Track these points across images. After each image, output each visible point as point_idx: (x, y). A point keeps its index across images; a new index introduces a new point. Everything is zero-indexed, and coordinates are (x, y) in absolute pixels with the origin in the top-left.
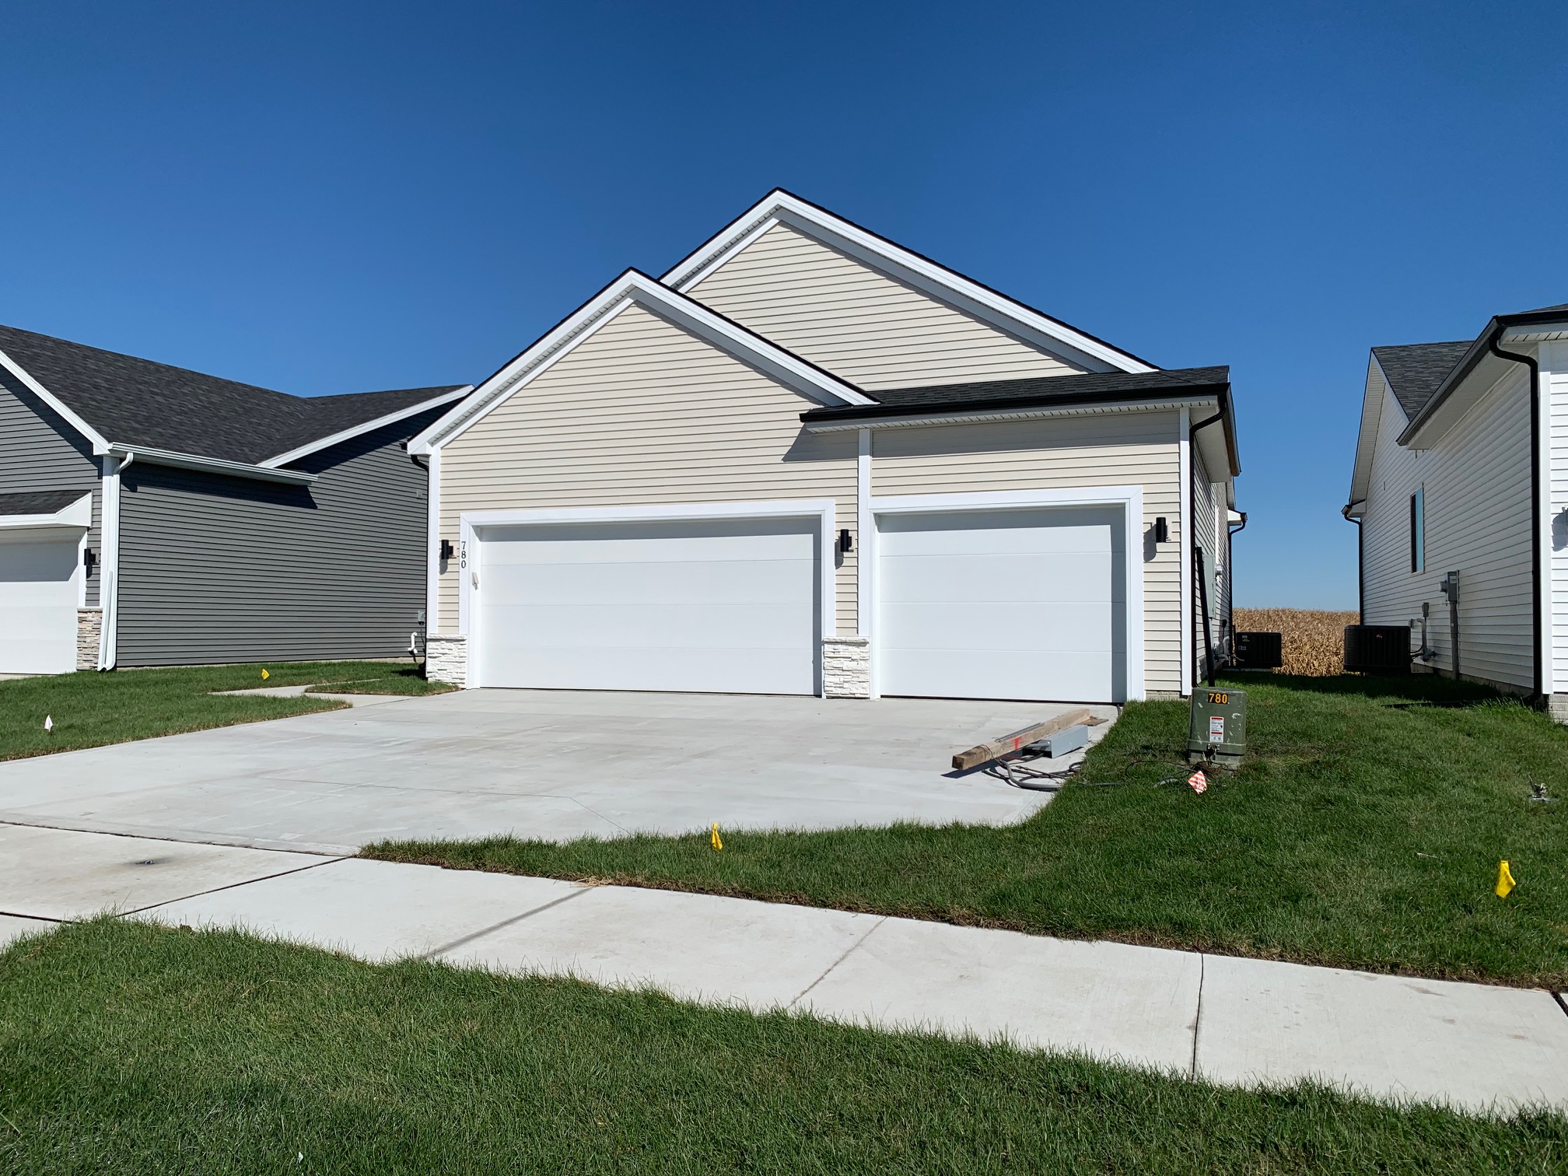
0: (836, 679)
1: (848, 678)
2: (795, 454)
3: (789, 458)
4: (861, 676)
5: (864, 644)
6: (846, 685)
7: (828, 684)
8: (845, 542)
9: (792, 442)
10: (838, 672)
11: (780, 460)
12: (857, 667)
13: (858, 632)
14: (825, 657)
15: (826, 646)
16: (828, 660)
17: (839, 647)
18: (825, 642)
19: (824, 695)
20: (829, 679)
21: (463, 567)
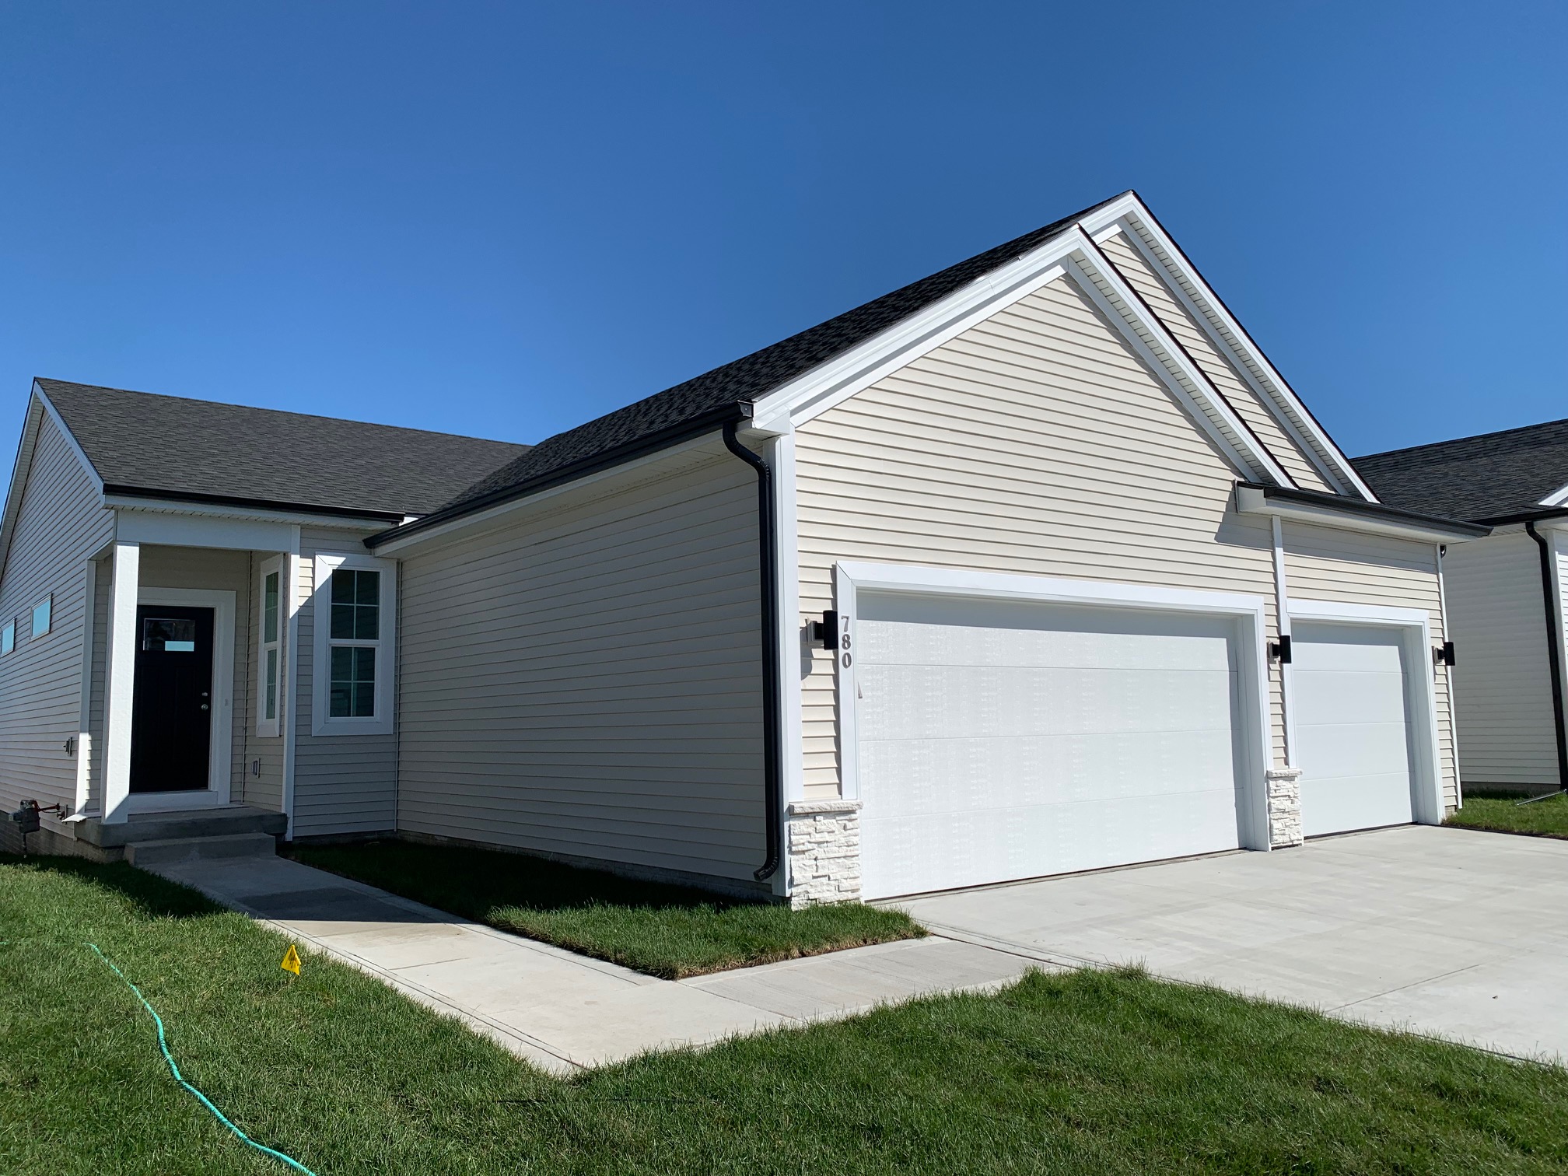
0: (1279, 825)
1: (1286, 823)
2: (1224, 534)
3: (1219, 537)
4: (1296, 817)
8: (1281, 651)
10: (1280, 815)
11: (1211, 538)
12: (1293, 807)
13: (1287, 763)
14: (1269, 796)
15: (1271, 782)
16: (1272, 800)
17: (1280, 782)
18: (1269, 777)
19: (1270, 846)
20: (1276, 825)
21: (845, 666)
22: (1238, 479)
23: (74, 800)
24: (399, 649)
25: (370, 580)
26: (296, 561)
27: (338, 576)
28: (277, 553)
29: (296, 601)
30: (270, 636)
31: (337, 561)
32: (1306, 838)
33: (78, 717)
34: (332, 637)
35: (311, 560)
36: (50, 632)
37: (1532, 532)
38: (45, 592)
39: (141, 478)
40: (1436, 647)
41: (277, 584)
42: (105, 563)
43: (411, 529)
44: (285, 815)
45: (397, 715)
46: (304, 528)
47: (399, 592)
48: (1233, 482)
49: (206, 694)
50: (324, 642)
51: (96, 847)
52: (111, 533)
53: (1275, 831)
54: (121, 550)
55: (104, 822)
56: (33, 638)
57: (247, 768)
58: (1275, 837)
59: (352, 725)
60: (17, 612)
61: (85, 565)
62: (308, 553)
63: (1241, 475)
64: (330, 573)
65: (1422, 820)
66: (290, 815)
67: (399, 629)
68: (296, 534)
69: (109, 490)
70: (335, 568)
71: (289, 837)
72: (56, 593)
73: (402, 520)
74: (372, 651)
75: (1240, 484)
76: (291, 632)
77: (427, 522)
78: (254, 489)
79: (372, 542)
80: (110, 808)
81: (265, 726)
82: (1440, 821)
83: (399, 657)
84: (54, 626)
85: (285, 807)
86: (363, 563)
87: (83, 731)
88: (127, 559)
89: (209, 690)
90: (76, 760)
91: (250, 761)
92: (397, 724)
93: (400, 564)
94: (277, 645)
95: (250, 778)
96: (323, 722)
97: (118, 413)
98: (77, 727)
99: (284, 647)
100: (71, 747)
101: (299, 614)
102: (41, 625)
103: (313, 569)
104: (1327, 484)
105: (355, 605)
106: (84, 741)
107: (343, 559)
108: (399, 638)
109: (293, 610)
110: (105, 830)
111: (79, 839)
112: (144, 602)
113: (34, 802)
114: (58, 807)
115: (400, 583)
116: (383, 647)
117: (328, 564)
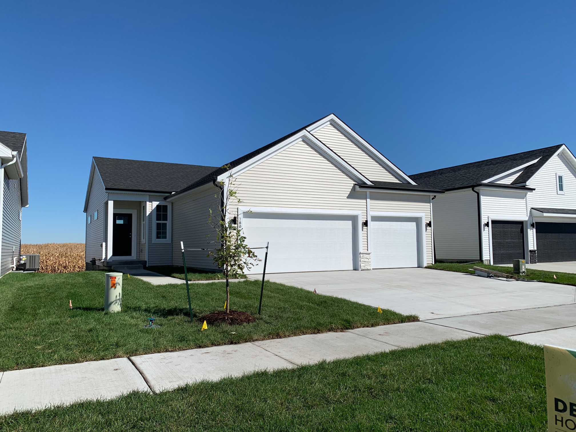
0: (363, 265)
1: (366, 264)
2: (350, 197)
3: (348, 197)
4: (370, 263)
5: (369, 254)
6: (366, 266)
7: (362, 266)
8: (366, 224)
9: (349, 193)
10: (364, 262)
11: (346, 198)
12: (368, 261)
13: (368, 250)
14: (360, 258)
15: (361, 254)
16: (361, 259)
17: (364, 255)
18: (360, 253)
19: (360, 269)
20: (362, 265)
21: (240, 228)
22: (355, 183)
23: (102, 257)
24: (172, 223)
25: (165, 207)
26: (148, 203)
27: (158, 206)
28: (144, 201)
29: (148, 213)
30: (144, 221)
31: (158, 203)
32: (373, 269)
33: (102, 239)
34: (157, 221)
35: (151, 203)
36: (97, 219)
37: (474, 191)
38: (96, 210)
39: (113, 186)
40: (427, 222)
41: (145, 208)
42: (107, 204)
43: (174, 195)
44: (146, 261)
45: (172, 239)
46: (149, 195)
47: (172, 210)
48: (354, 184)
49: (130, 234)
50: (155, 222)
51: (106, 266)
52: (107, 198)
53: (361, 266)
54: (109, 202)
55: (107, 261)
56: (94, 220)
57: (140, 251)
58: (361, 267)
59: (161, 241)
60: (91, 214)
61: (103, 204)
62: (151, 201)
63: (356, 182)
64: (156, 206)
65: (421, 267)
66: (147, 261)
67: (172, 219)
68: (148, 197)
69: (106, 189)
70: (157, 205)
71: (147, 266)
72: (99, 210)
73: (172, 193)
74: (166, 224)
75: (355, 184)
76: (147, 219)
77: (177, 193)
78: (139, 187)
79: (165, 198)
80: (108, 258)
81: (143, 241)
82: (424, 267)
83: (172, 225)
84: (98, 218)
85: (146, 259)
86: (164, 203)
87: (104, 242)
88: (111, 204)
89: (131, 233)
90: (102, 249)
91: (141, 249)
92: (172, 241)
93: (172, 203)
94: (145, 222)
95: (141, 253)
96: (155, 240)
97: (111, 166)
98: (102, 241)
99: (146, 223)
100: (102, 246)
101: (149, 215)
102: (96, 218)
103: (152, 205)
104: (399, 180)
105: (162, 213)
106: (104, 244)
107: (159, 202)
108: (172, 221)
109: (147, 215)
110: (108, 263)
111: (104, 266)
112: (115, 213)
113: (95, 258)
114: (100, 259)
115: (172, 208)
116: (168, 223)
117: (155, 204)
